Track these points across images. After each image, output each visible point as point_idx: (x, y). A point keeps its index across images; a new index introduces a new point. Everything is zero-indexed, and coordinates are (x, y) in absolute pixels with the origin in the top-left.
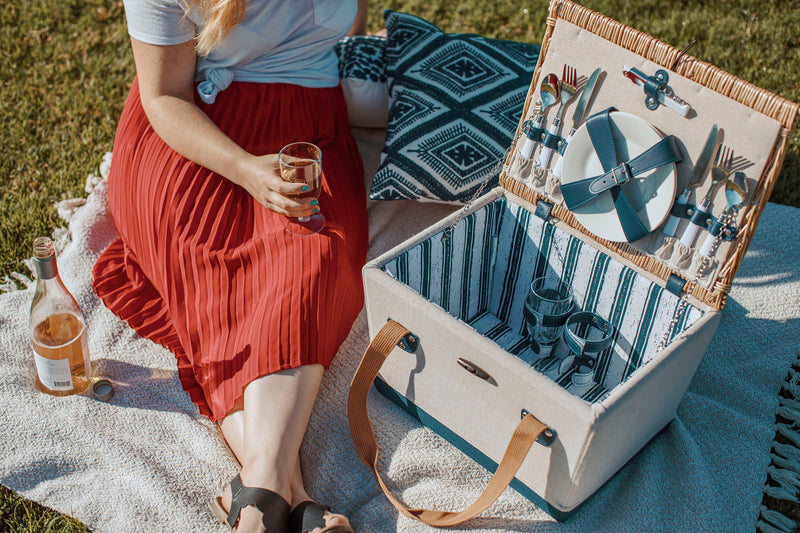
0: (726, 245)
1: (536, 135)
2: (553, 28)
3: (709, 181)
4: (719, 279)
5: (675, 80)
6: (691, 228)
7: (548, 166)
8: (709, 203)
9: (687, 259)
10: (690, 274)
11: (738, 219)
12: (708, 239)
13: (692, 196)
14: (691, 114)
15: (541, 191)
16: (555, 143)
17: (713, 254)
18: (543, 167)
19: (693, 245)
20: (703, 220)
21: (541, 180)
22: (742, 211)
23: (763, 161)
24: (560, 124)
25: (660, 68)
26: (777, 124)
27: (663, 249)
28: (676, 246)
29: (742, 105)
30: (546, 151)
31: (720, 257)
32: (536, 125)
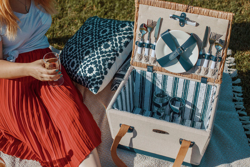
0: (219, 63)
1: (142, 45)
2: (138, 8)
3: (208, 45)
4: (219, 75)
5: (188, 15)
6: (206, 61)
7: (149, 54)
8: (210, 50)
9: (207, 72)
10: (209, 75)
11: (221, 54)
12: (213, 63)
13: (204, 51)
14: (197, 25)
15: (148, 63)
16: (150, 46)
17: (215, 67)
18: (147, 55)
19: (208, 66)
20: (210, 58)
21: (147, 59)
22: (222, 51)
23: (225, 34)
24: (149, 39)
25: (182, 12)
26: (228, 21)
27: (198, 70)
28: (202, 68)
29: (214, 17)
30: (146, 50)
31: (218, 67)
32: (141, 42)
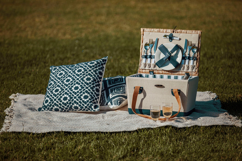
0: (195, 62)
1: (146, 57)
2: (143, 34)
4: (196, 69)
5: (174, 34)
6: (187, 61)
7: (151, 62)
8: (189, 54)
9: (188, 67)
10: (190, 70)
11: (196, 55)
12: (191, 61)
13: (185, 55)
14: (180, 39)
15: (150, 69)
16: (151, 57)
17: (193, 64)
18: (149, 63)
19: (189, 64)
20: (189, 58)
21: (150, 66)
22: (196, 54)
23: (198, 43)
24: (151, 52)
25: (170, 33)
26: (198, 35)
27: (182, 68)
28: (185, 66)
29: (190, 34)
30: (149, 59)
31: (195, 64)
32: (145, 55)
